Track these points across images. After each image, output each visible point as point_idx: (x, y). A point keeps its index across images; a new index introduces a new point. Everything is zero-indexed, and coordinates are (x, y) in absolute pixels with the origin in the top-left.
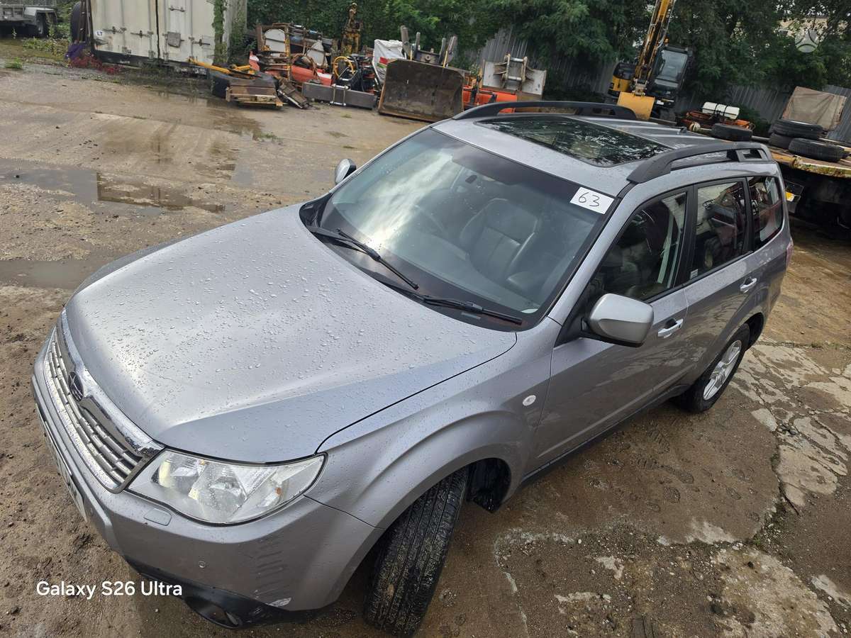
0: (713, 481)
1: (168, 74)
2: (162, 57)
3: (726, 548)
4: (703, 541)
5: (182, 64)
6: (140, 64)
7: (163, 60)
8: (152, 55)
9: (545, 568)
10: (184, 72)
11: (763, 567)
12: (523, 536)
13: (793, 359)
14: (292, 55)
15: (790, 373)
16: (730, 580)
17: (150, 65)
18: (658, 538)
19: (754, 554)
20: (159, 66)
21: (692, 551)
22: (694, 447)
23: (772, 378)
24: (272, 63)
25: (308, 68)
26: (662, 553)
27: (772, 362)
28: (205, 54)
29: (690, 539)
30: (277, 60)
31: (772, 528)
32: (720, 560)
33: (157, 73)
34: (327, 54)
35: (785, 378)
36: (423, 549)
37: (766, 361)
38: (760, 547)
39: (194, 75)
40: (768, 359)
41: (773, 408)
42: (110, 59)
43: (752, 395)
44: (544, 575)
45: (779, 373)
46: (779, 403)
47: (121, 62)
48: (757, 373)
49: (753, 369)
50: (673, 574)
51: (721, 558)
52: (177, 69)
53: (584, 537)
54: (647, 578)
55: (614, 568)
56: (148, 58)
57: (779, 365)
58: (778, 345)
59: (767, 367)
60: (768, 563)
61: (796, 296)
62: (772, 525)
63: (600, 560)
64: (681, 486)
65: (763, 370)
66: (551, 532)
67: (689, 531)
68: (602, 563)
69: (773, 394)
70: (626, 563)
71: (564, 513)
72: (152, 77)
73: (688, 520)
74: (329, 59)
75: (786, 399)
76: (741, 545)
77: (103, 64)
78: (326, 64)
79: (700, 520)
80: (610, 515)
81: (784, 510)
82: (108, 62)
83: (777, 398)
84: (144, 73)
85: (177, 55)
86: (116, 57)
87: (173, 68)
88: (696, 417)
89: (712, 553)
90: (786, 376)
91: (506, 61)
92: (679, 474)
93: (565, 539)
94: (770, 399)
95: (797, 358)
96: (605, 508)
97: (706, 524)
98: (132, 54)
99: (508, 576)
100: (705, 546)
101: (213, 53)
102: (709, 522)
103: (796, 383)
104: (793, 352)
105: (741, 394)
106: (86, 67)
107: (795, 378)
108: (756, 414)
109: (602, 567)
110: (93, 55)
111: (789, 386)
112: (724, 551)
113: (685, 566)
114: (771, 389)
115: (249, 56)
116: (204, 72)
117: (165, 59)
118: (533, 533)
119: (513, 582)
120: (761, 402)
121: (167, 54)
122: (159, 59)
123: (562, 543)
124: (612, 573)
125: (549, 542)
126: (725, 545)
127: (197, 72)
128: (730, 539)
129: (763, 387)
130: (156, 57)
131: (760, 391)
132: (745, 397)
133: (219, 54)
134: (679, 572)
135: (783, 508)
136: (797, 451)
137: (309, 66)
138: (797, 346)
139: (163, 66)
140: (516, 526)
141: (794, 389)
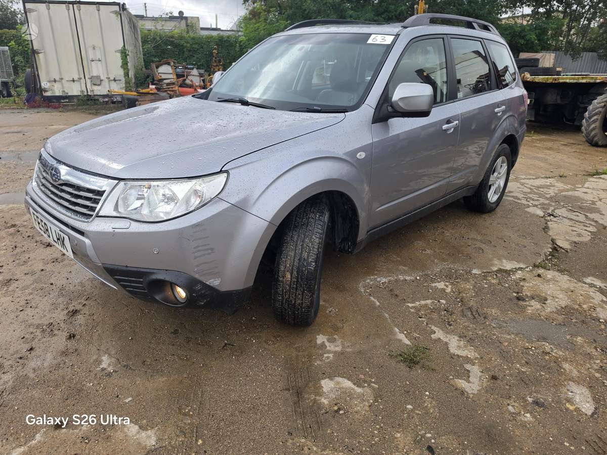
0: (505, 241)
1: (95, 104)
2: (89, 94)
3: (521, 270)
4: (504, 268)
5: (104, 96)
6: (75, 100)
7: (90, 96)
8: (83, 94)
9: (397, 292)
10: (106, 101)
11: (548, 276)
12: (379, 279)
13: (548, 184)
14: (178, 80)
15: (548, 190)
16: (527, 285)
17: (82, 100)
18: (472, 271)
19: (541, 271)
20: (88, 100)
21: (498, 274)
22: (488, 228)
23: (535, 193)
24: (165, 86)
25: (190, 88)
26: (477, 278)
27: (534, 186)
28: (119, 87)
29: (495, 269)
30: (168, 84)
31: (551, 259)
32: (518, 276)
33: (88, 104)
34: (202, 78)
35: (545, 193)
36: (305, 245)
37: (530, 186)
38: (544, 268)
39: (113, 103)
40: (531, 185)
41: (539, 206)
42: (54, 100)
43: (524, 202)
44: (396, 295)
45: (539, 190)
46: (543, 204)
47: (62, 101)
48: (525, 192)
49: (522, 191)
50: (486, 286)
51: (519, 275)
52: (101, 100)
53: (421, 276)
54: (469, 289)
55: (445, 287)
56: (79, 96)
57: (538, 187)
58: (536, 178)
59: (531, 189)
60: (550, 274)
61: (544, 156)
62: (550, 257)
63: (434, 285)
64: (483, 246)
65: (529, 190)
66: (397, 276)
67: (493, 265)
68: (435, 286)
69: (538, 200)
70: (452, 284)
71: (405, 266)
72: (84, 107)
73: (491, 260)
74: (204, 81)
75: (547, 202)
76: (531, 268)
77: (50, 104)
78: (202, 83)
79: (499, 259)
80: (437, 264)
81: (556, 250)
82: (54, 102)
83: (541, 202)
84: (79, 105)
85: (99, 90)
86: (58, 98)
87: (98, 100)
88: (487, 215)
89: (511, 273)
90: (545, 192)
91: (323, 65)
92: (481, 241)
93: (408, 278)
94: (536, 203)
95: (550, 183)
96: (433, 261)
97: (504, 261)
98: (69, 94)
99: (372, 298)
100: (506, 271)
101: (124, 86)
102: (506, 259)
103: (553, 194)
104: (547, 181)
105: (516, 202)
106: (39, 107)
107: (551, 192)
108: (527, 210)
109: (436, 288)
110: (42, 99)
111: (548, 196)
112: (520, 272)
113: (494, 281)
114: (536, 198)
115: (149, 85)
116: (119, 99)
117: (92, 94)
118: (385, 277)
119: (376, 300)
120: (530, 205)
121: (93, 91)
122: (88, 95)
123: (406, 280)
124: (444, 290)
125: (397, 281)
126: (520, 269)
127: (115, 100)
128: (522, 266)
129: (530, 198)
130: (86, 94)
131: (528, 200)
132: (519, 203)
133: (128, 85)
134: (491, 285)
135: (556, 248)
136: (560, 224)
137: (191, 86)
138: (549, 178)
139: (91, 100)
140: (373, 275)
141: (551, 198)
